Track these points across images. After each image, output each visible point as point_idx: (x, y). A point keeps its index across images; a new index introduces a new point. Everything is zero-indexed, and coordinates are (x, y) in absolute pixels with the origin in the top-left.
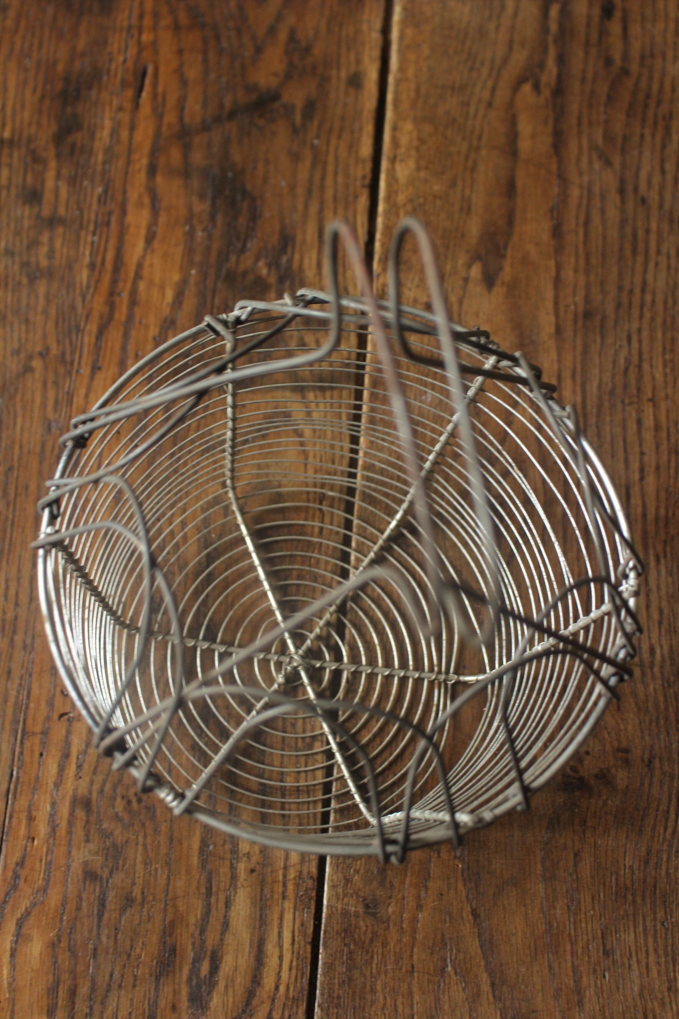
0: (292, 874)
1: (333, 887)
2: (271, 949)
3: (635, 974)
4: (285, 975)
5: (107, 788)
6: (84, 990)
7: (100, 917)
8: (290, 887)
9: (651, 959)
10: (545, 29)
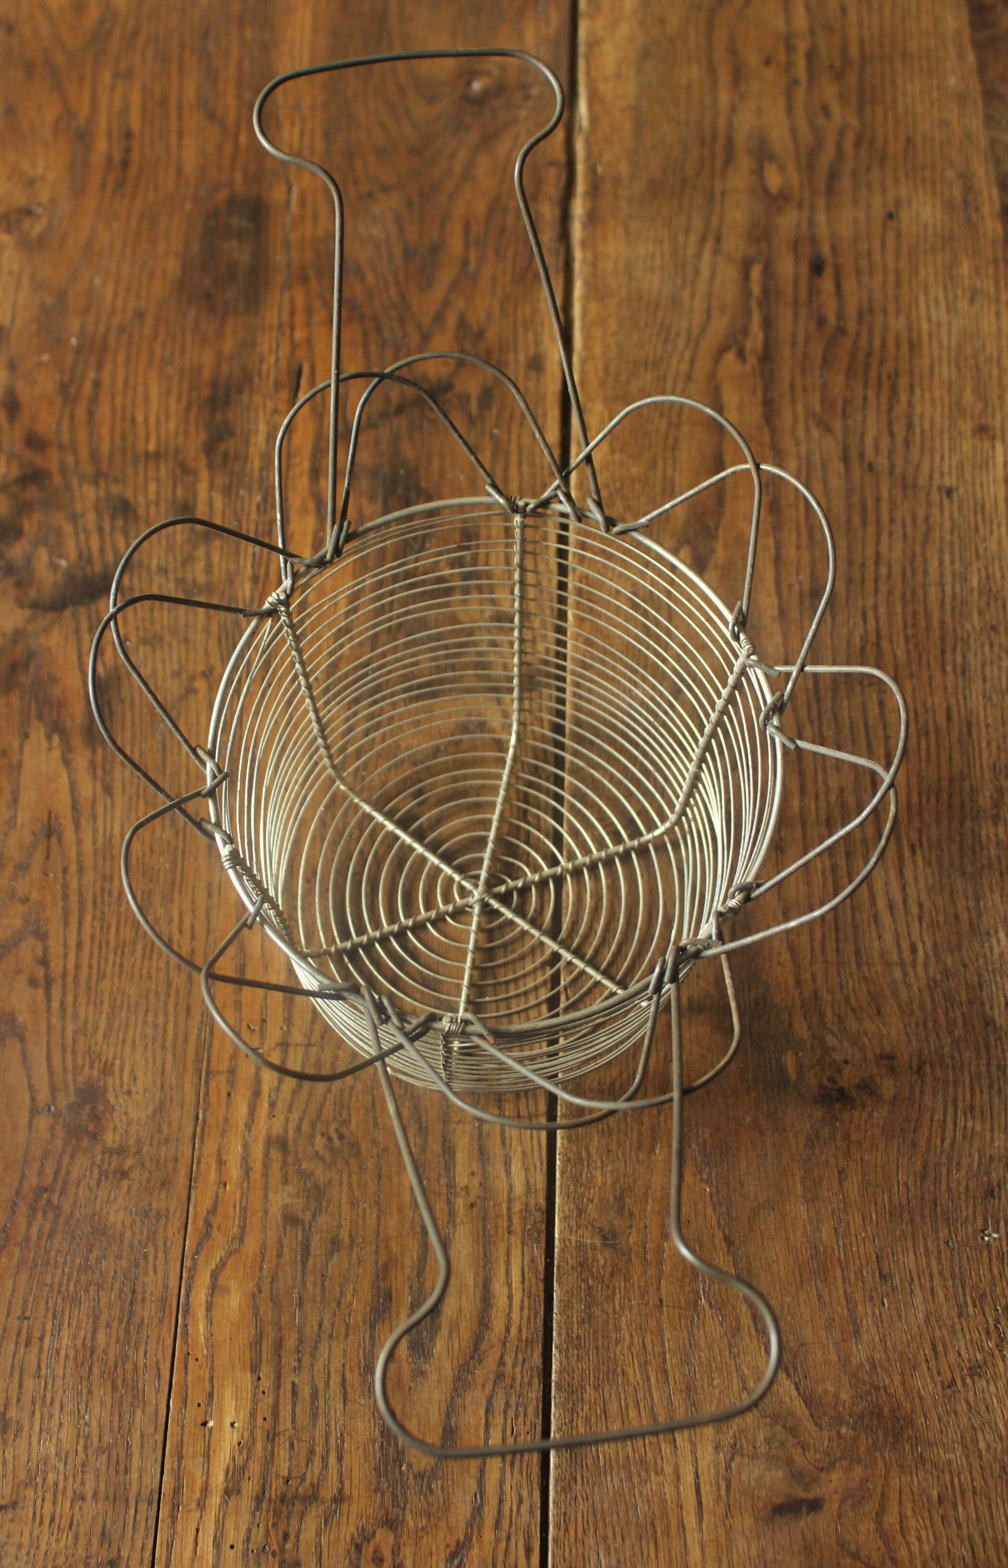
0: (517, 1207)
1: (565, 1218)
2: (499, 1289)
3: (918, 1300)
4: (516, 1315)
5: (305, 1126)
6: (291, 1342)
7: (304, 1264)
8: (516, 1220)
9: (937, 1282)
10: (746, 292)
